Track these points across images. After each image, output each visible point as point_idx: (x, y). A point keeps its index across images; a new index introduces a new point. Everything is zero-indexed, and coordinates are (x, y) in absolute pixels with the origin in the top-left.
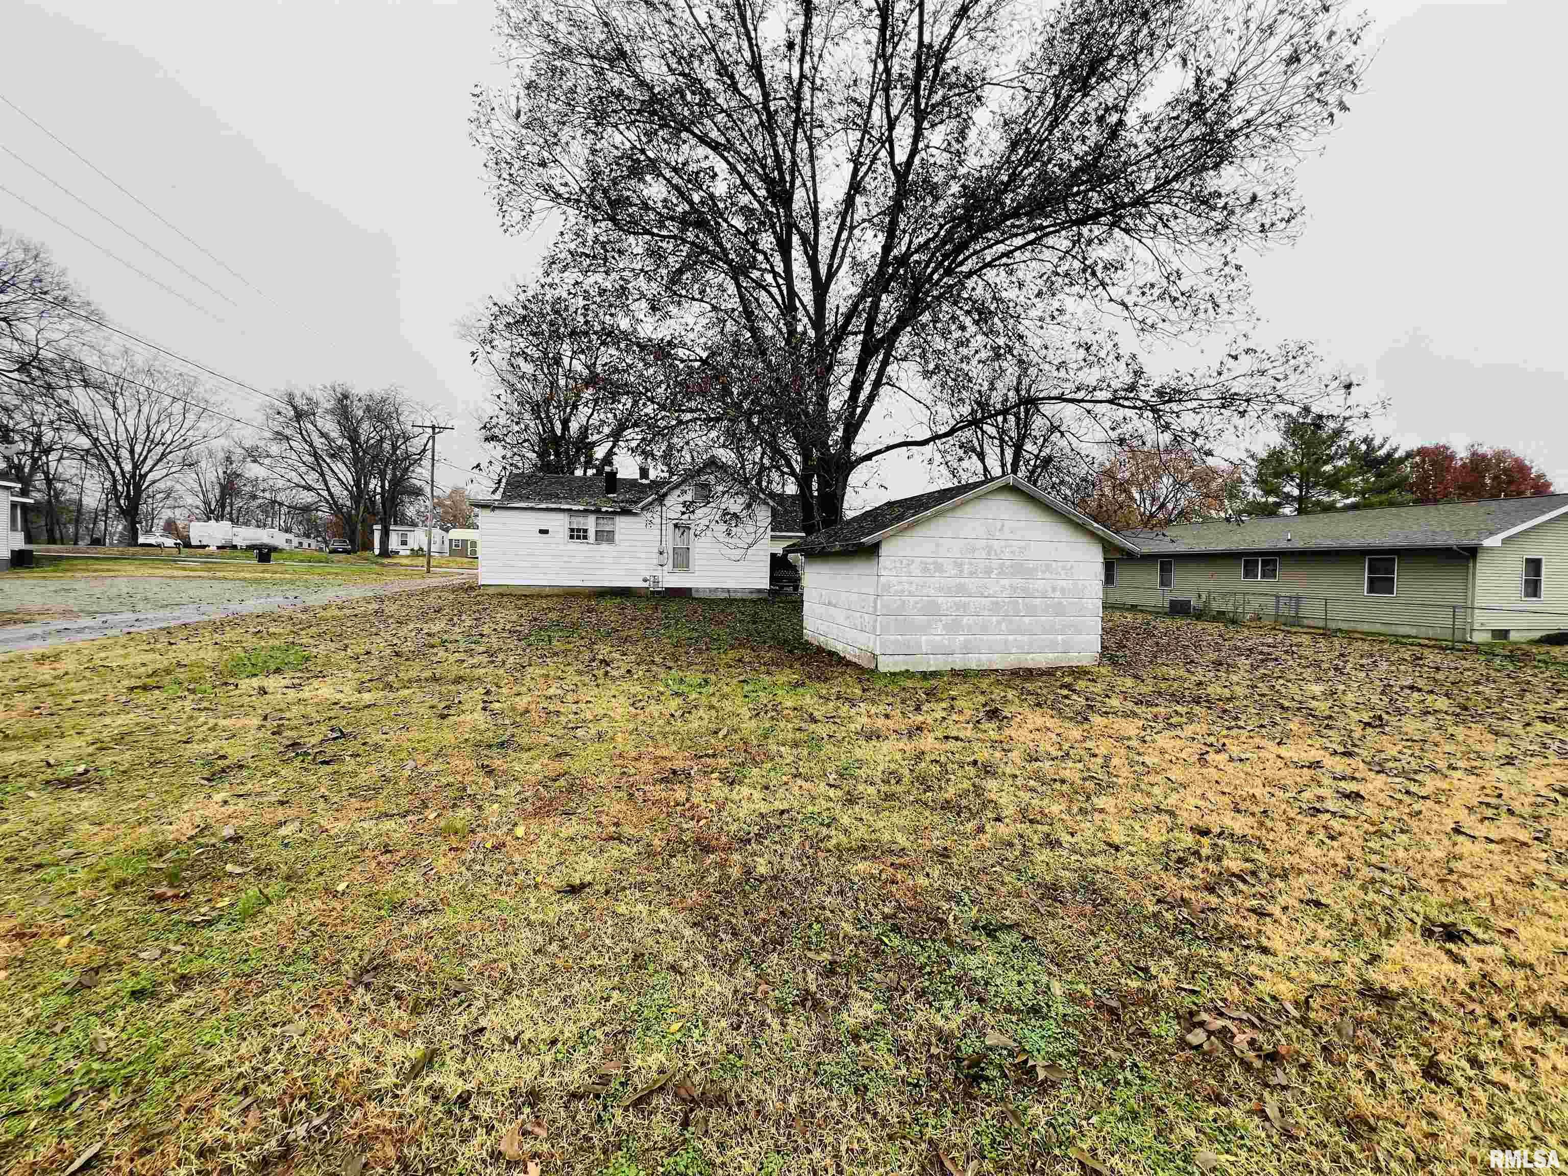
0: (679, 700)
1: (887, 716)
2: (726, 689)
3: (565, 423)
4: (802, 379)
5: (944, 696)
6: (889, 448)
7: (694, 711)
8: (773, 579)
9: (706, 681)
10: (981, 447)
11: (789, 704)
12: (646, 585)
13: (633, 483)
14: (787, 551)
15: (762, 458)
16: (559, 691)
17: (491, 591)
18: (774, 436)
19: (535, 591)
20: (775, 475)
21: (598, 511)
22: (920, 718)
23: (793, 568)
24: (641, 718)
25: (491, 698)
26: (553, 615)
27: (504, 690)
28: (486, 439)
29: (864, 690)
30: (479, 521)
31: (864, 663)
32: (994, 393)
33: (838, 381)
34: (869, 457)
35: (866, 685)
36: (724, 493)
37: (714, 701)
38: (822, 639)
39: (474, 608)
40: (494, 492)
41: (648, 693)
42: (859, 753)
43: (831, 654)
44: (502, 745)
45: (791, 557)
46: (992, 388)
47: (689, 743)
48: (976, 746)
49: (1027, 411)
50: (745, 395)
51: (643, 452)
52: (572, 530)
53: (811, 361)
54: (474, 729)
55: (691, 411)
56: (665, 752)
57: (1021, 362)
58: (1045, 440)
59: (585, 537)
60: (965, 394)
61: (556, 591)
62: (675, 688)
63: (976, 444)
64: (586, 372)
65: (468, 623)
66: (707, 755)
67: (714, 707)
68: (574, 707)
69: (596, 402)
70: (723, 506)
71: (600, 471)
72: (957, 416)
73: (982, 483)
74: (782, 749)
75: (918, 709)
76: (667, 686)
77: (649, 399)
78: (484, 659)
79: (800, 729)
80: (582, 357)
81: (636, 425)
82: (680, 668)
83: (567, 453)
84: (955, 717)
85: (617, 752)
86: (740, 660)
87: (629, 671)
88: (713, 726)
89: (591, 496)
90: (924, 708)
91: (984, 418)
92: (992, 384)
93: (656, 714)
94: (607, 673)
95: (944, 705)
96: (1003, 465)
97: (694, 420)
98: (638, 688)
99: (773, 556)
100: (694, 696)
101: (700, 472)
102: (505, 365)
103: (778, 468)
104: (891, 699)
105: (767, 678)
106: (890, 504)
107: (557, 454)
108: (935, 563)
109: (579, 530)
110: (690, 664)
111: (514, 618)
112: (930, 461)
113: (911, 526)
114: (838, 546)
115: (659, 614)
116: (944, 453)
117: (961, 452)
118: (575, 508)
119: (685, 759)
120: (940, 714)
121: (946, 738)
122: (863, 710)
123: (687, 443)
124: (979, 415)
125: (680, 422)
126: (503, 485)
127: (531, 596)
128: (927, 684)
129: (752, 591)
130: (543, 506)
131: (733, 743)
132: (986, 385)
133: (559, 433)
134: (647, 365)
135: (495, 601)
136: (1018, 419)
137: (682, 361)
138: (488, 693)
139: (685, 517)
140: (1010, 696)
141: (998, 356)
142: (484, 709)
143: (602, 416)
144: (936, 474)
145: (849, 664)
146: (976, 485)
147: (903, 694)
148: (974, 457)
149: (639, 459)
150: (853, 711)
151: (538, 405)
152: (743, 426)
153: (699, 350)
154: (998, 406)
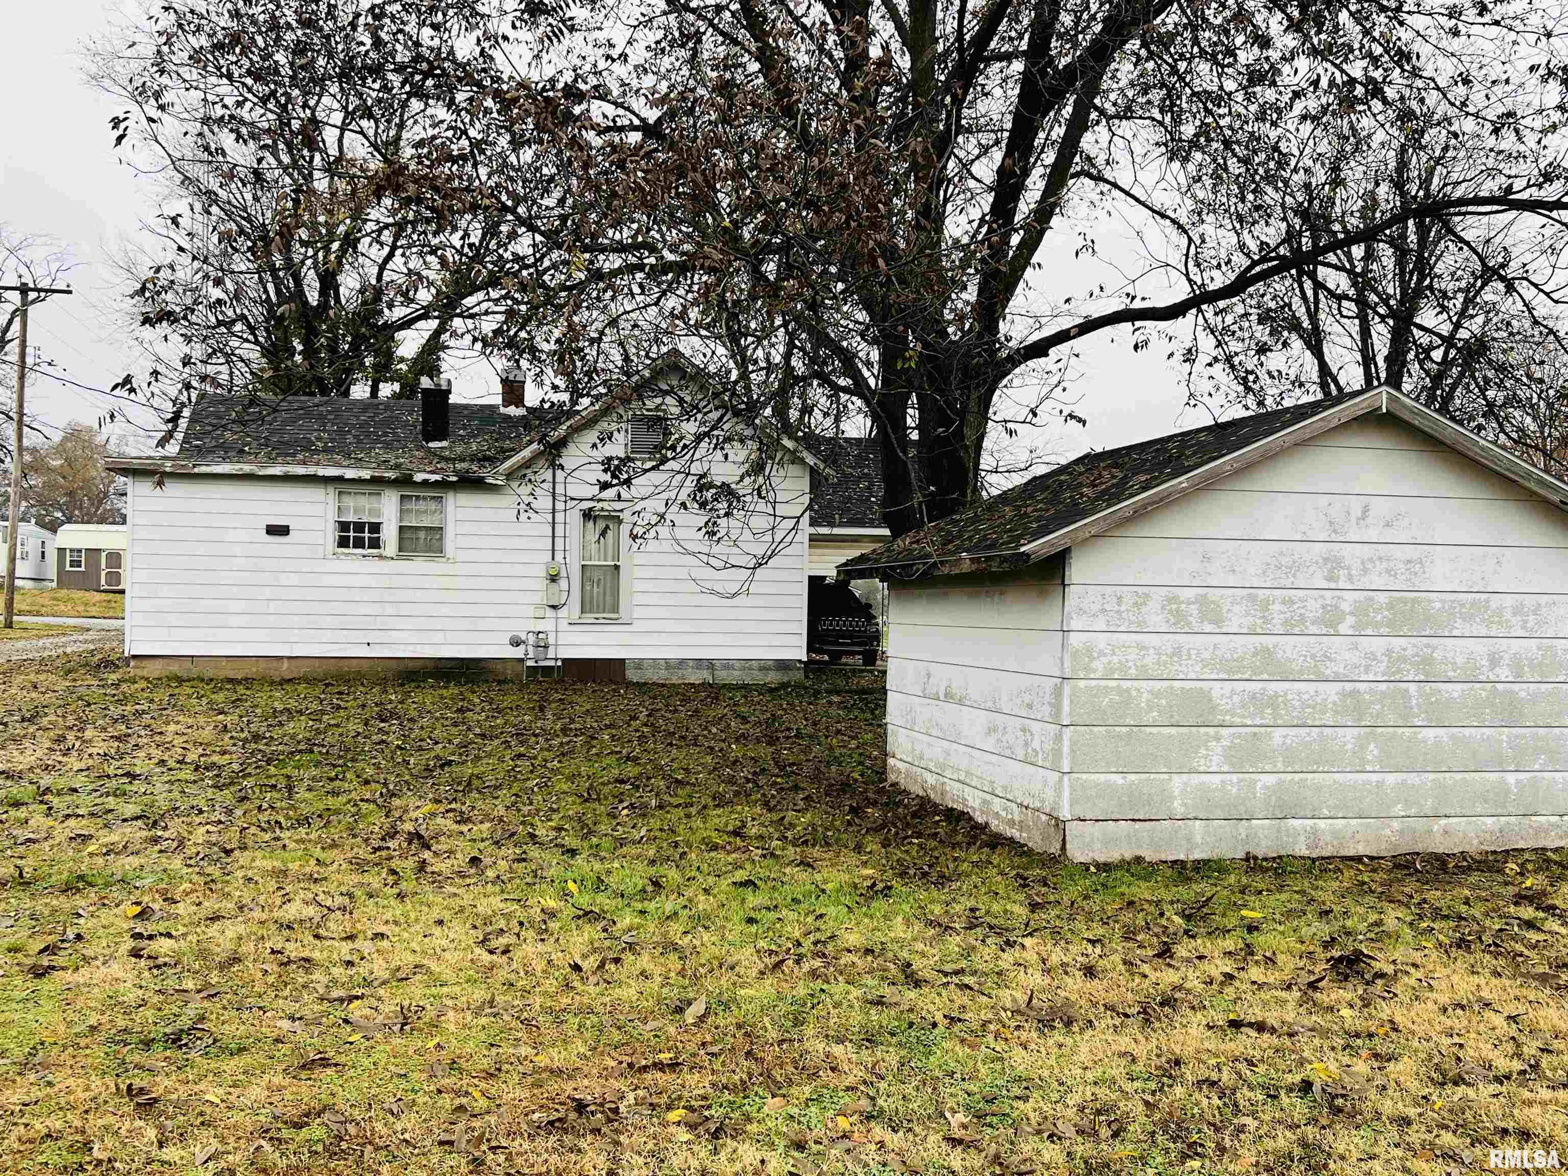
0: (591, 932)
1: (1090, 971)
2: (703, 903)
3: (328, 282)
4: (879, 171)
5: (1231, 921)
6: (1089, 326)
7: (628, 957)
8: (815, 639)
9: (656, 884)
10: (1313, 316)
11: (853, 939)
12: (518, 653)
13: (486, 414)
14: (849, 571)
15: (787, 356)
16: (311, 911)
17: (153, 670)
18: (813, 306)
19: (252, 670)
20: (818, 394)
21: (404, 481)
22: (1170, 977)
23: (865, 611)
24: (502, 974)
25: (150, 928)
26: (298, 727)
27: (181, 908)
28: (147, 320)
29: (1034, 907)
30: (129, 506)
31: (1034, 840)
32: (1341, 192)
33: (965, 166)
34: (1039, 349)
35: (1038, 892)
36: (699, 439)
37: (675, 929)
38: (931, 779)
39: (115, 711)
40: (162, 443)
41: (520, 914)
42: (1020, 1060)
43: (955, 817)
44: (175, 1040)
45: (858, 587)
46: (1337, 182)
47: (616, 1036)
48: (1307, 1046)
49: (1422, 232)
50: (747, 208)
51: (511, 344)
52: (344, 526)
53: (901, 128)
54: (113, 1002)
55: (620, 248)
56: (555, 1057)
57: (1406, 115)
58: (1469, 302)
59: (375, 544)
60: (1271, 195)
61: (304, 669)
62: (584, 901)
63: (1301, 312)
64: (375, 164)
65: (99, 747)
66: (659, 1066)
67: (675, 948)
68: (345, 948)
69: (400, 227)
70: (696, 469)
71: (409, 389)
72: (1253, 246)
73: (1314, 408)
74: (837, 1050)
75: (1165, 953)
76: (566, 895)
77: (521, 221)
78: (137, 833)
79: (879, 1002)
80: (367, 125)
81: (493, 281)
82: (596, 853)
83: (333, 348)
84: (1255, 973)
85: (445, 1056)
86: (736, 833)
87: (475, 861)
88: (672, 994)
89: (388, 446)
90: (1181, 951)
91: (1317, 252)
92: (1335, 169)
93: (539, 966)
94: (423, 864)
95: (1229, 944)
96: (1368, 360)
97: (631, 269)
98: (496, 902)
99: (815, 583)
100: (627, 920)
101: (644, 388)
102: (188, 148)
103: (825, 380)
104: (1099, 931)
105: (803, 875)
106: (1090, 460)
107: (310, 352)
108: (1201, 601)
109: (359, 527)
110: (621, 842)
111: (208, 734)
112: (1190, 356)
113: (1139, 515)
114: (965, 562)
115: (549, 721)
116: (1220, 335)
117: (1262, 333)
118: (350, 474)
119: (605, 1074)
120: (1220, 967)
121: (1236, 1025)
122: (1031, 956)
123: (613, 323)
124: (1306, 243)
125: (597, 275)
126: (183, 423)
127: (247, 681)
128: (1186, 893)
129: (764, 666)
130: (277, 470)
131: (721, 1034)
132: (1320, 176)
133: (313, 297)
134: (517, 144)
135: (161, 695)
136: (1401, 253)
137: (601, 131)
138: (144, 915)
139: (610, 493)
140: (1390, 923)
141: (1348, 103)
142: (136, 954)
143: (415, 263)
144: (1206, 386)
145: (997, 842)
146: (1301, 412)
147: (1127, 917)
148: (1297, 344)
149: (500, 362)
150: (1008, 958)
151: (265, 238)
152: (742, 281)
153: (638, 105)
154: (1354, 222)
